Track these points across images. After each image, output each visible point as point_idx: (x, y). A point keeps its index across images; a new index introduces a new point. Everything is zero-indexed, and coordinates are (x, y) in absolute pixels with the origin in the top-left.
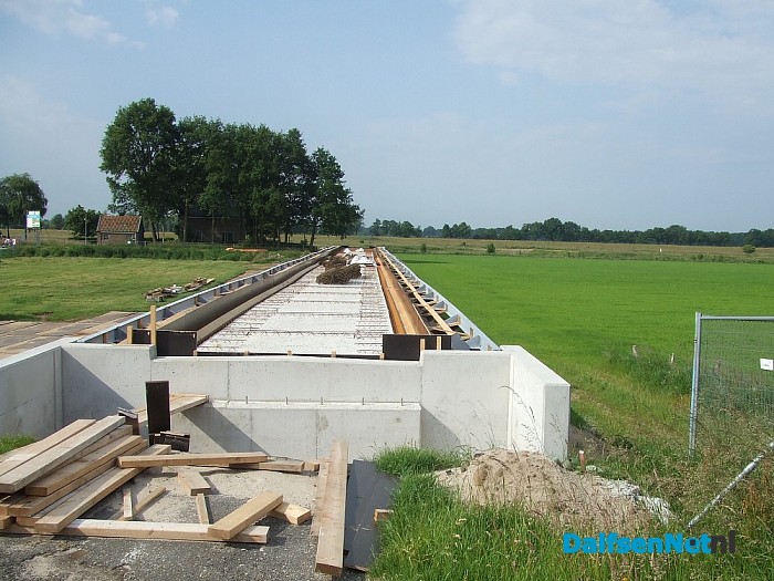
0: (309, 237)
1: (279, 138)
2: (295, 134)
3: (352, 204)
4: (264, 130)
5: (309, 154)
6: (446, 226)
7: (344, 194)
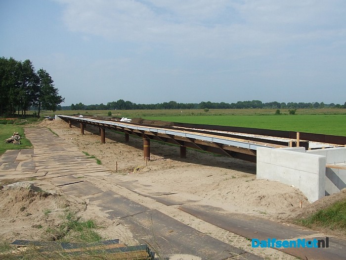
0: (37, 111)
1: (20, 64)
2: (28, 62)
3: (57, 95)
4: (12, 60)
5: (36, 72)
6: (73, 105)
7: (54, 91)
